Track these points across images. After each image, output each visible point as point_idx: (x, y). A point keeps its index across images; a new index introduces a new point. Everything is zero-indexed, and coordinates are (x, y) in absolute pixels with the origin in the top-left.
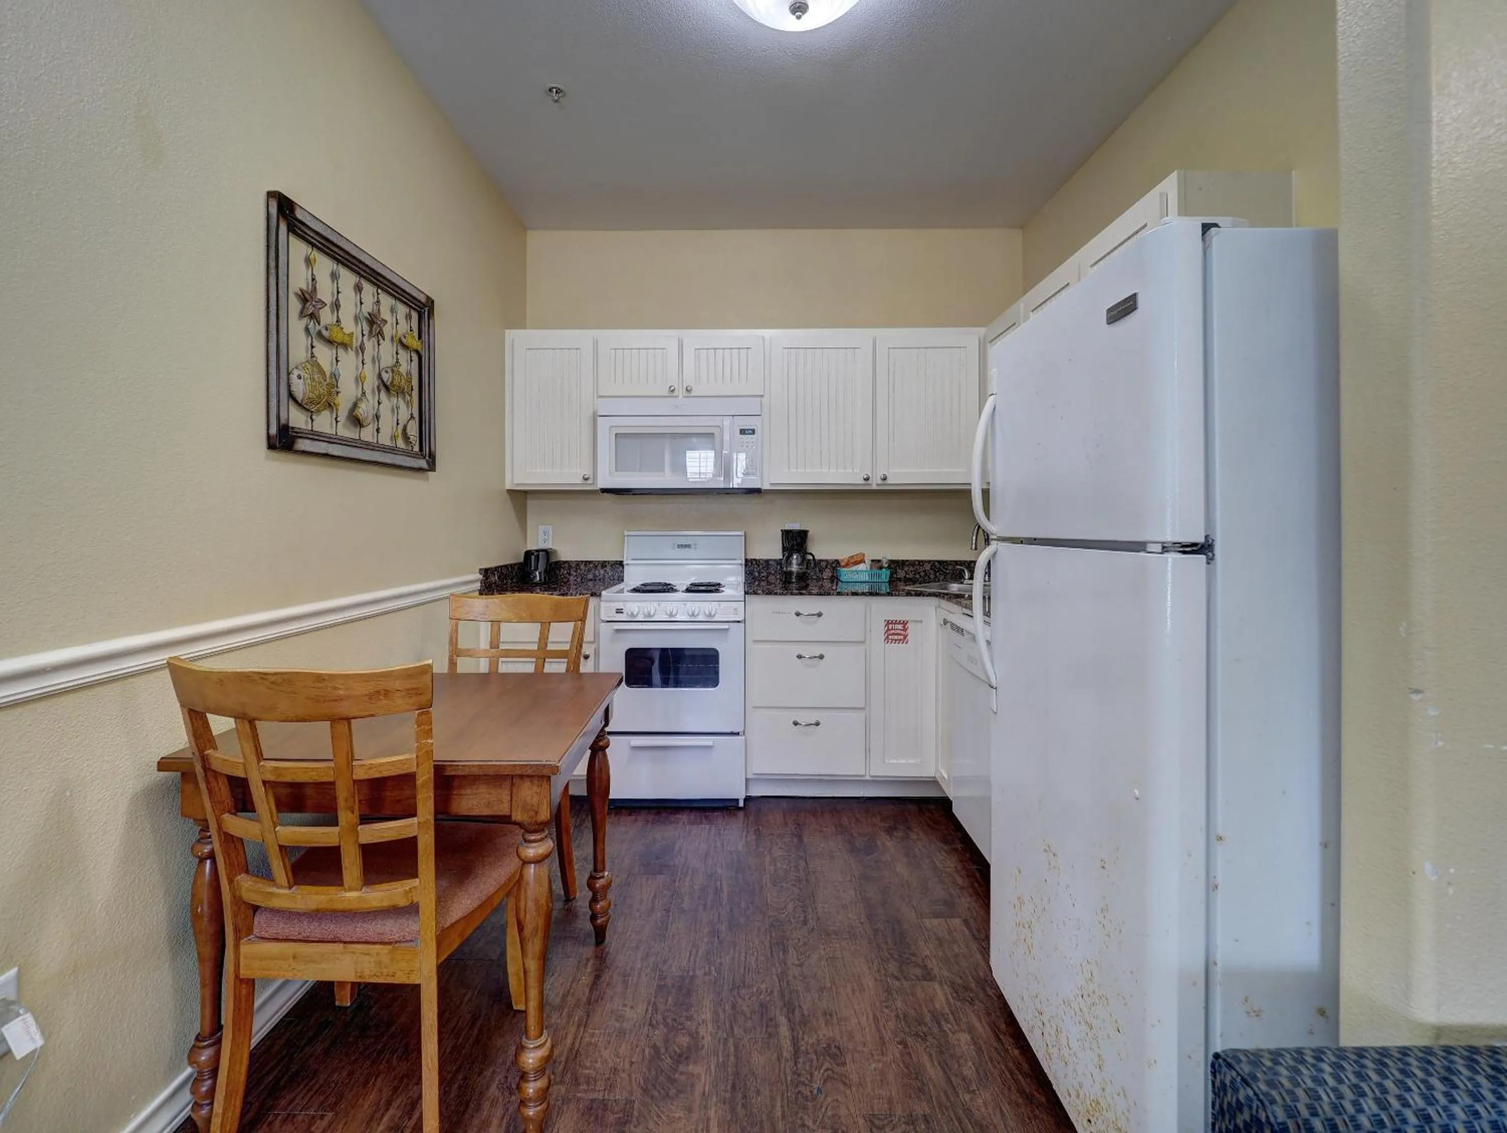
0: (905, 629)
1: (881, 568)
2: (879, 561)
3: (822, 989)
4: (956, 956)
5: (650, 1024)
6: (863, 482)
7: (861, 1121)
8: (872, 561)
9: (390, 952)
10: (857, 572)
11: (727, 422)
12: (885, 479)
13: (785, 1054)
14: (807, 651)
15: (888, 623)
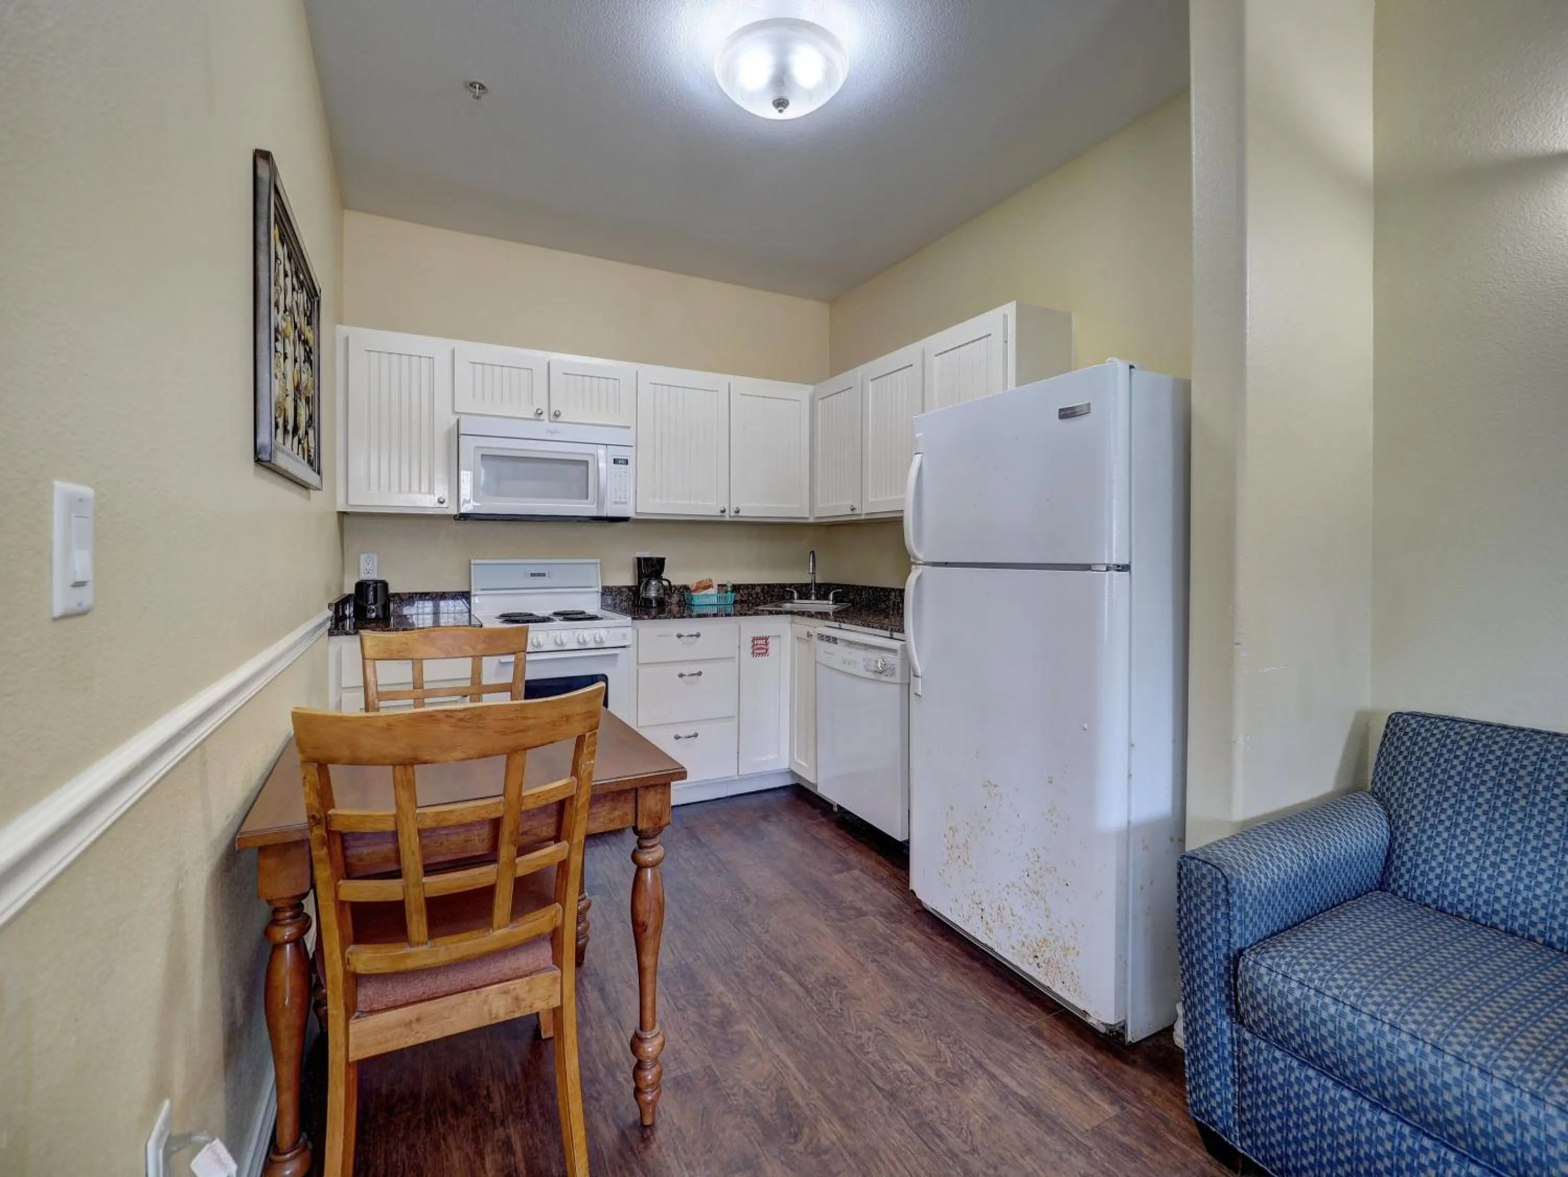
0: (767, 644)
1: (726, 592)
2: (725, 585)
3: (795, 944)
4: (871, 895)
5: (679, 1010)
6: (719, 514)
7: (881, 1017)
8: (719, 585)
9: (528, 983)
10: (707, 596)
11: (601, 451)
12: (738, 512)
13: (800, 995)
14: (686, 670)
15: (754, 640)
